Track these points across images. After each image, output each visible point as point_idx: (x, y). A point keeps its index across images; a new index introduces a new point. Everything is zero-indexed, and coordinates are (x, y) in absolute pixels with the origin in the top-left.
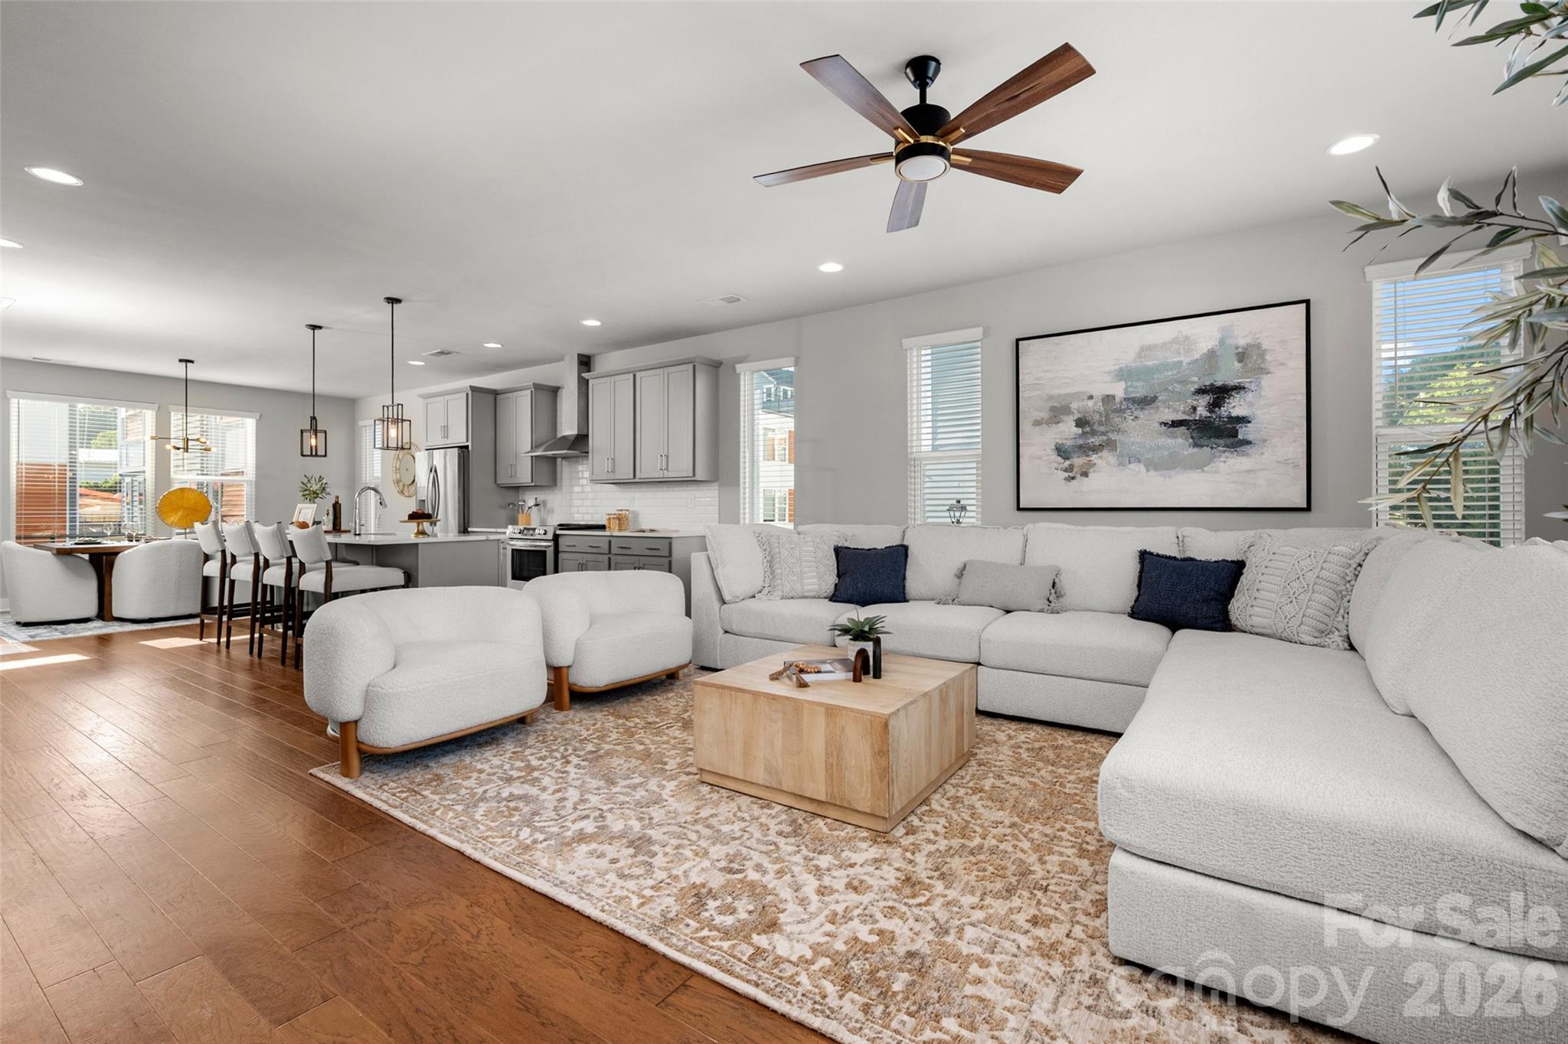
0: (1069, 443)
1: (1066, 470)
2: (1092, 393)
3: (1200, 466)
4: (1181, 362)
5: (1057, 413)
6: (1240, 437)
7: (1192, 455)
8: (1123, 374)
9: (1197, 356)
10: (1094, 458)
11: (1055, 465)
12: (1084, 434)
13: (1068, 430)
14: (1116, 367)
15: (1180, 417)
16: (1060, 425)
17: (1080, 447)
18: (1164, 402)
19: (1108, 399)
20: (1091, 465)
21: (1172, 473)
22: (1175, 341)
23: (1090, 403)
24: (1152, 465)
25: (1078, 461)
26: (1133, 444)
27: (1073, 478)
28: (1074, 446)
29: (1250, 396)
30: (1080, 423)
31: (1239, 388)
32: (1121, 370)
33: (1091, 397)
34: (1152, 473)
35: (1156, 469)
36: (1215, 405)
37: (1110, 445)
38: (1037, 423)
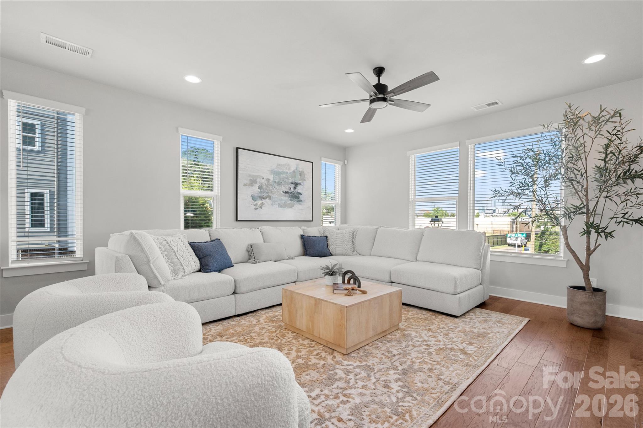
0: (256, 195)
1: (255, 205)
2: (264, 177)
3: (291, 207)
4: (287, 172)
5: (253, 182)
6: (300, 199)
7: (290, 203)
8: (273, 172)
9: (291, 171)
10: (264, 201)
11: (251, 203)
12: (261, 192)
13: (255, 189)
14: (271, 169)
15: (287, 190)
16: (253, 187)
17: (260, 197)
18: (283, 184)
19: (268, 180)
20: (262, 204)
21: (285, 208)
22: (286, 165)
23: (263, 181)
24: (280, 206)
25: (259, 202)
26: (275, 198)
27: (257, 209)
28: (258, 196)
29: (302, 187)
30: (260, 188)
31: (300, 184)
32: (272, 170)
33: (263, 178)
34: (280, 208)
35: (281, 207)
36: (295, 188)
37: (269, 197)
38: (245, 185)
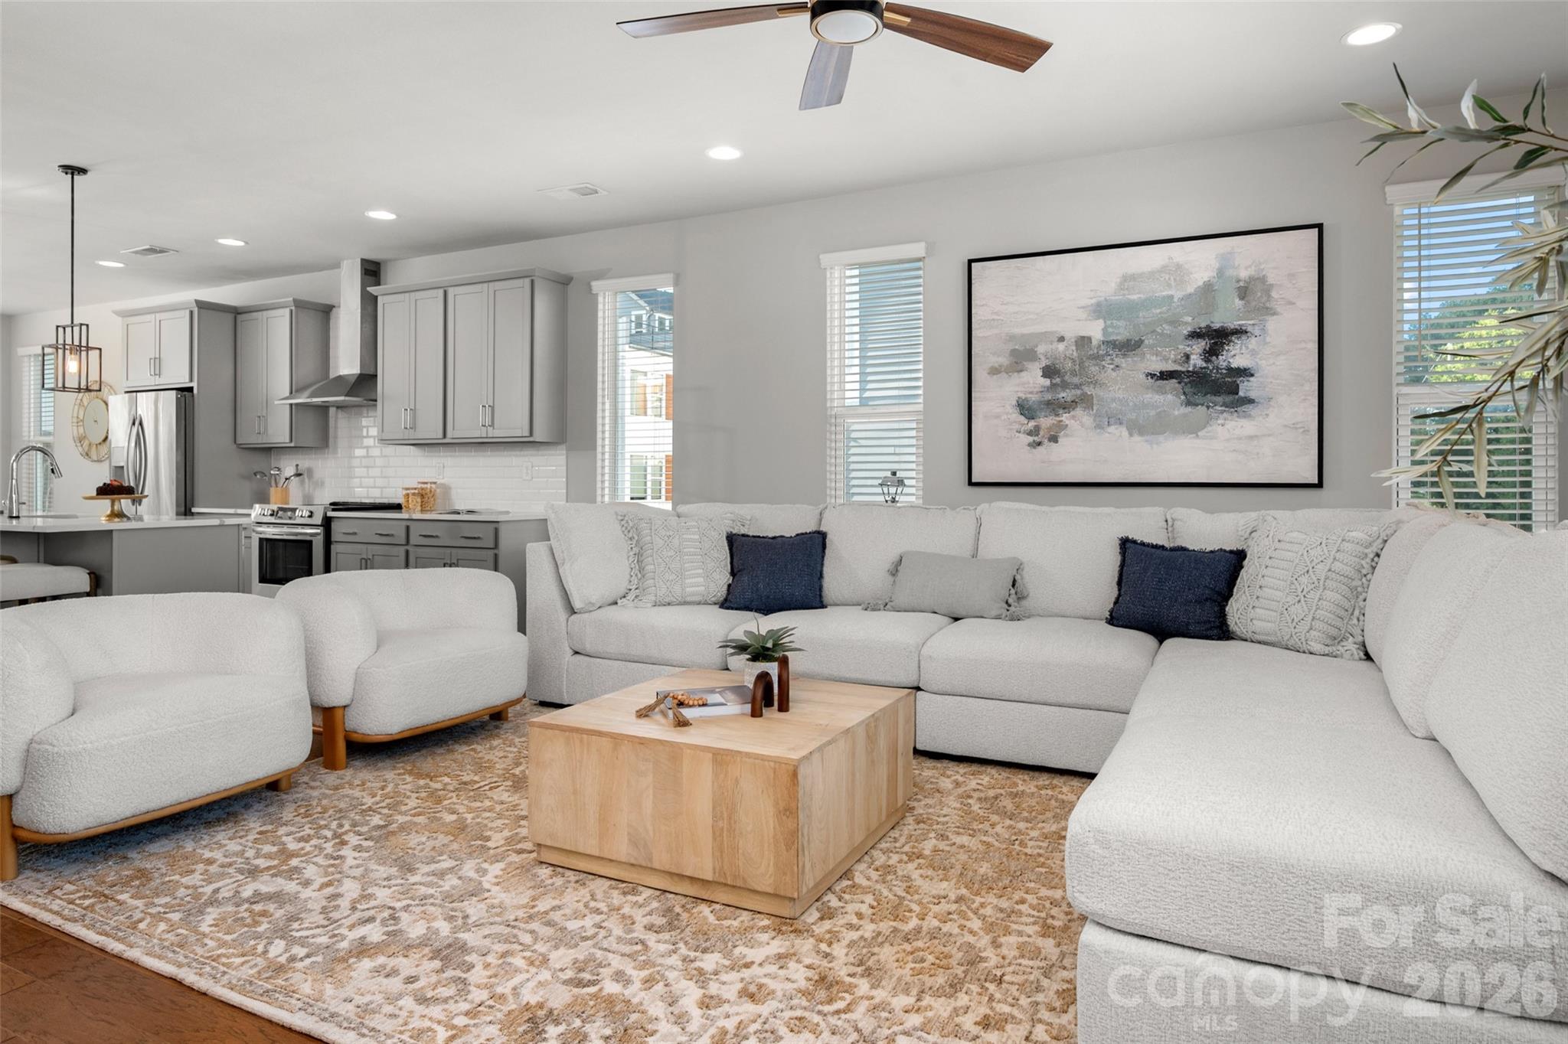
0: (1034, 398)
1: (1030, 433)
2: (1062, 334)
3: (1193, 429)
4: (1172, 297)
5: (1020, 358)
6: (1241, 394)
7: (1185, 415)
8: (1102, 310)
9: (1190, 290)
10: (1065, 417)
11: (1017, 426)
12: (1053, 386)
13: (1032, 381)
14: (1093, 301)
15: (1170, 367)
16: (1023, 374)
17: (1049, 403)
18: (1151, 347)
19: (1083, 341)
20: (1061, 426)
21: (1161, 438)
22: (1164, 269)
23: (1061, 347)
24: (1137, 428)
25: (1046, 422)
26: (1114, 400)
27: (1039, 444)
28: (1040, 402)
29: (1253, 343)
30: (1049, 372)
31: (1240, 332)
32: (1099, 304)
33: (1062, 339)
34: (1137, 438)
35: (1141, 434)
36: (1212, 353)
37: (1085, 401)
38: (995, 371)
